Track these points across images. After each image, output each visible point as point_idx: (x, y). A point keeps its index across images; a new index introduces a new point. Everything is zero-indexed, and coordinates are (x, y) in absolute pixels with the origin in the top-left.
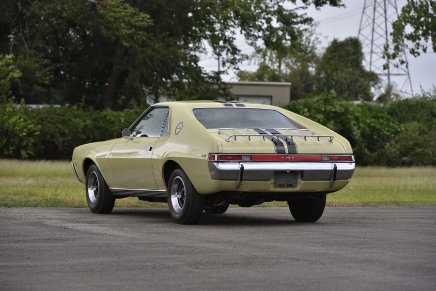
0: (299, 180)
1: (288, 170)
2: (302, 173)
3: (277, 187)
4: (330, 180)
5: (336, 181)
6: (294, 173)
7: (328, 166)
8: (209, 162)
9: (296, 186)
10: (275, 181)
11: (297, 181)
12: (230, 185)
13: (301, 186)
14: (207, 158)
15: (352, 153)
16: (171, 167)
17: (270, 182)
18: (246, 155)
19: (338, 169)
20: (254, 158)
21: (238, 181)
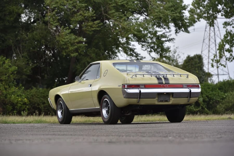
0: (171, 98)
1: (165, 93)
2: (172, 94)
3: (159, 102)
4: (187, 98)
5: (191, 98)
6: (168, 94)
7: (187, 90)
8: (122, 89)
9: (170, 102)
10: (158, 98)
11: (170, 98)
12: (134, 101)
13: (172, 101)
14: (121, 87)
15: (199, 83)
16: (102, 94)
17: (155, 99)
18: (142, 85)
19: (192, 92)
20: (146, 86)
21: (138, 99)
